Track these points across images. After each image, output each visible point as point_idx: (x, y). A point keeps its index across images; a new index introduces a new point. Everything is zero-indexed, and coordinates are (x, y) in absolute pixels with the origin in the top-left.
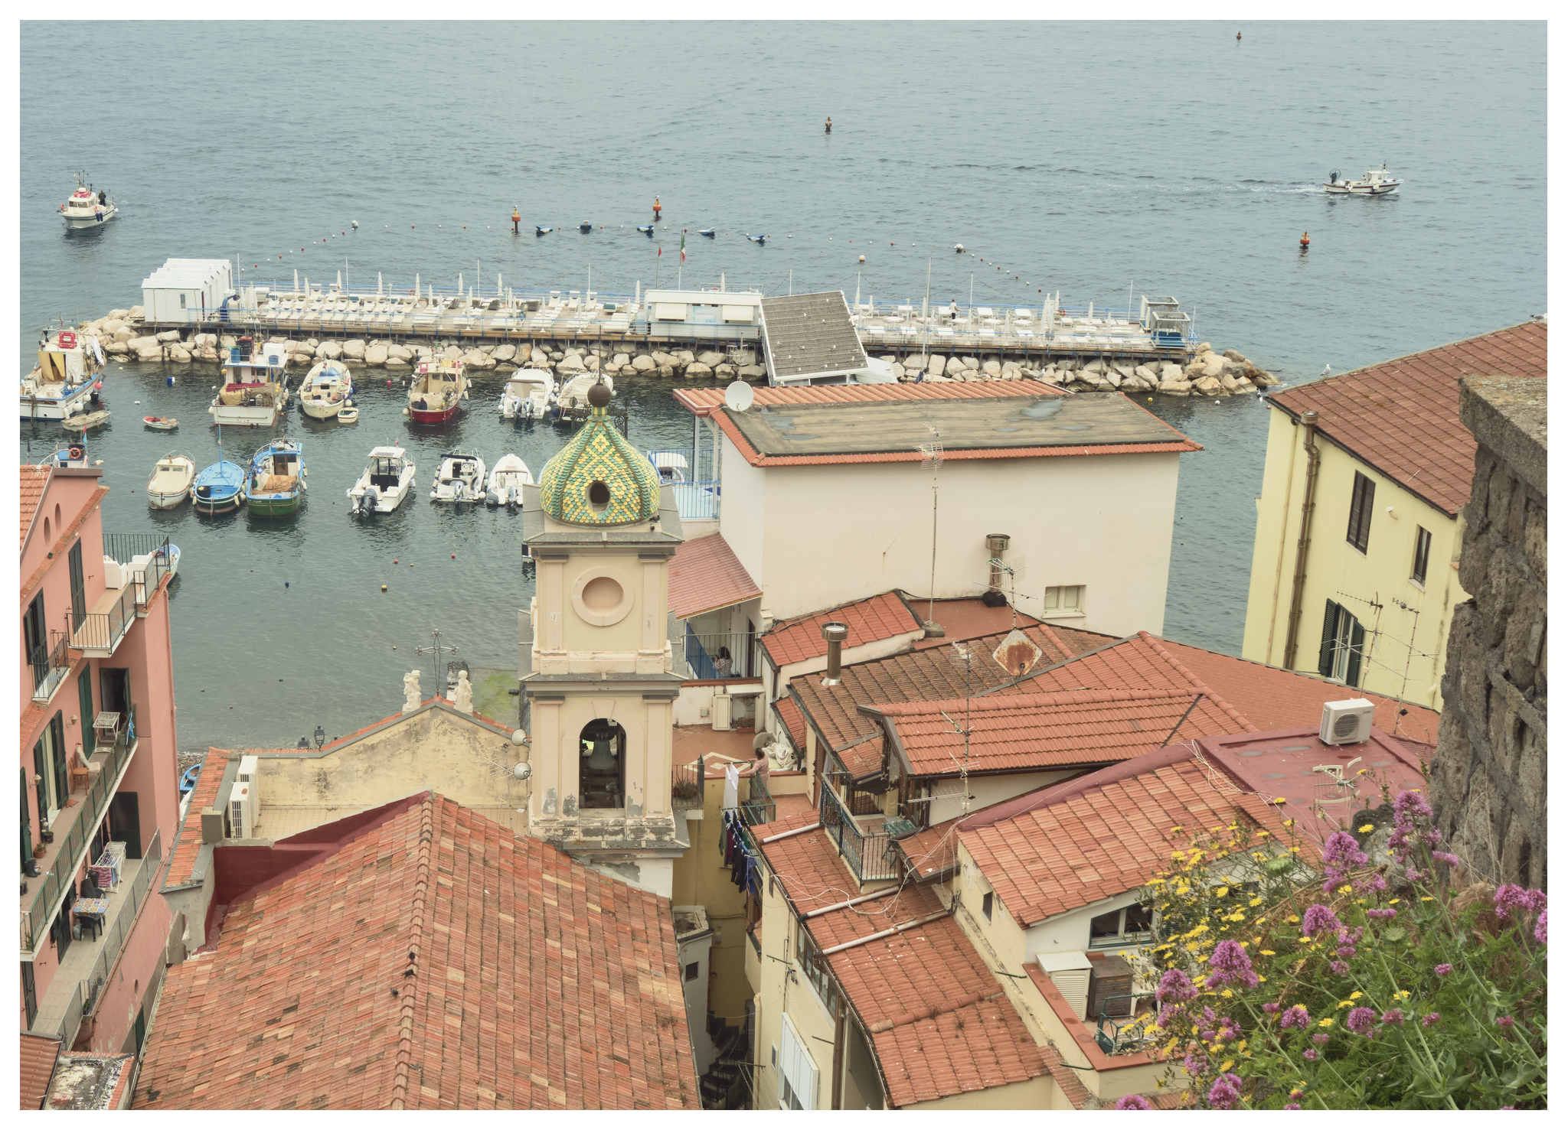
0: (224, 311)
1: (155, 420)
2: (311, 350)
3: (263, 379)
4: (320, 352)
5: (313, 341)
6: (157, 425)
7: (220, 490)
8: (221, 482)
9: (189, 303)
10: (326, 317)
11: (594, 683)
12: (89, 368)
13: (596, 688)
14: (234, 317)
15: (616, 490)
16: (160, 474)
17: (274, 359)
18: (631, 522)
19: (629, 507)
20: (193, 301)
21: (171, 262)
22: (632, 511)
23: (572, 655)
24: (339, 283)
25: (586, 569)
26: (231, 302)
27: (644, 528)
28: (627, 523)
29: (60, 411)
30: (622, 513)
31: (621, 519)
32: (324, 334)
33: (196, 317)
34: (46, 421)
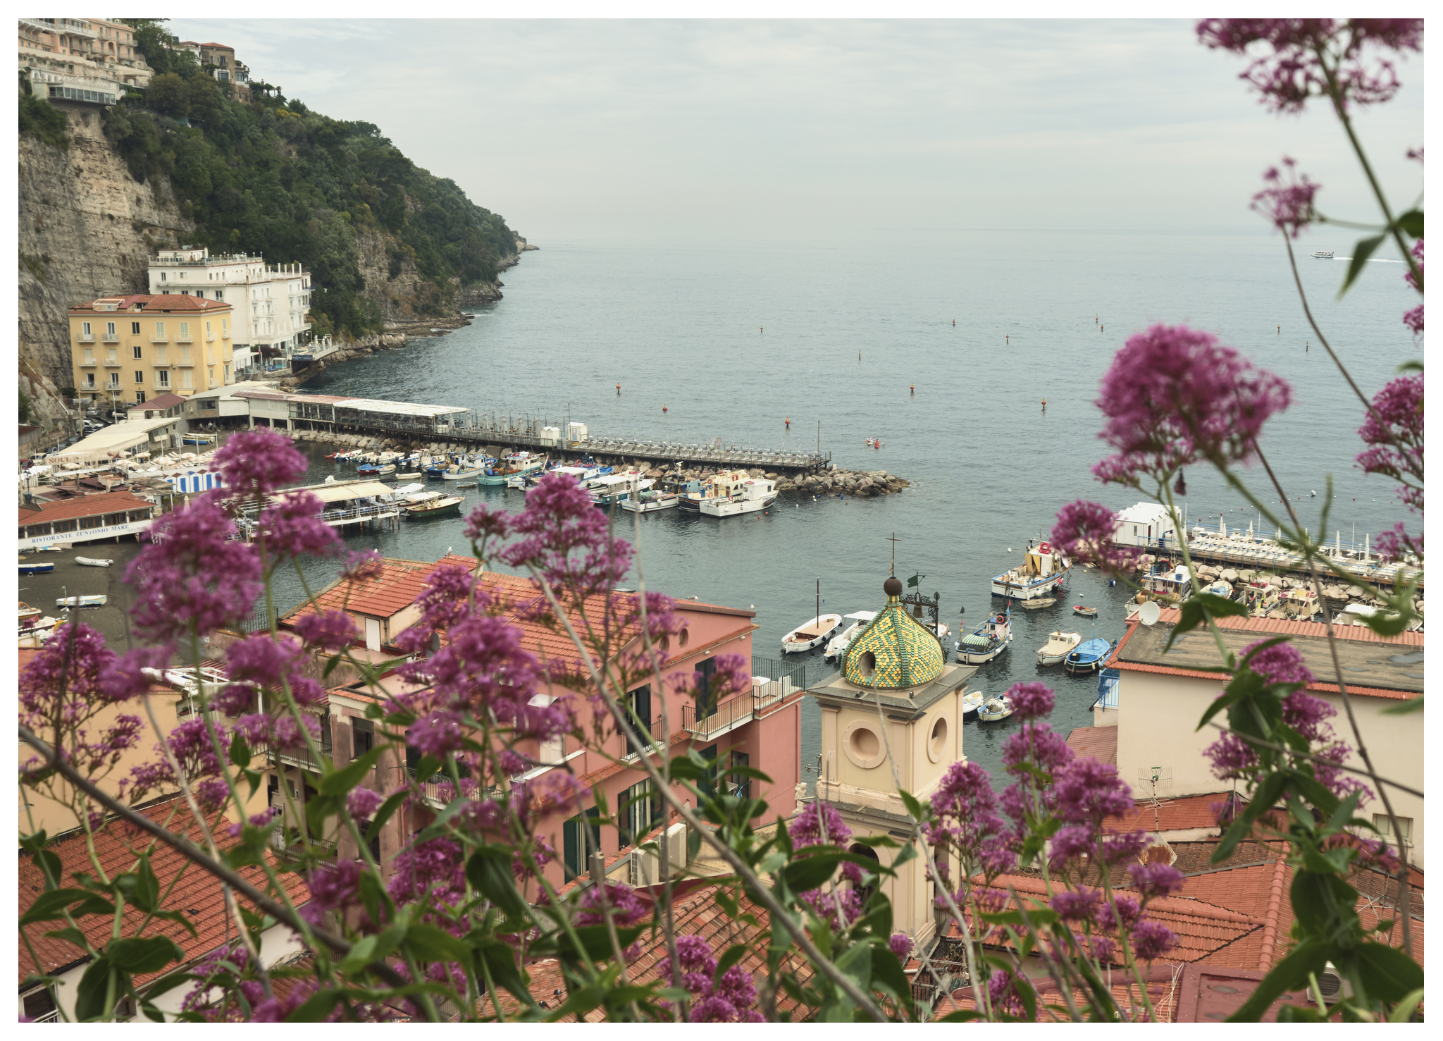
0: (1162, 541)
1: (1081, 608)
2: (1217, 573)
3: (1171, 590)
4: (1222, 576)
5: (1220, 568)
6: (1083, 612)
7: (1086, 657)
8: (1090, 652)
9: (1139, 533)
10: (1232, 552)
11: (852, 813)
12: (1055, 568)
13: (854, 817)
14: (1168, 545)
15: (881, 661)
16: (1051, 641)
17: (1179, 577)
18: (891, 688)
19: (889, 675)
20: (1143, 532)
21: (1140, 503)
22: (892, 679)
23: (842, 787)
24: (1251, 529)
25: (853, 720)
26: (1168, 535)
27: (904, 696)
28: (887, 688)
29: (1025, 594)
30: (884, 680)
31: (882, 684)
32: (1228, 563)
33: (1143, 542)
34: (1015, 600)
